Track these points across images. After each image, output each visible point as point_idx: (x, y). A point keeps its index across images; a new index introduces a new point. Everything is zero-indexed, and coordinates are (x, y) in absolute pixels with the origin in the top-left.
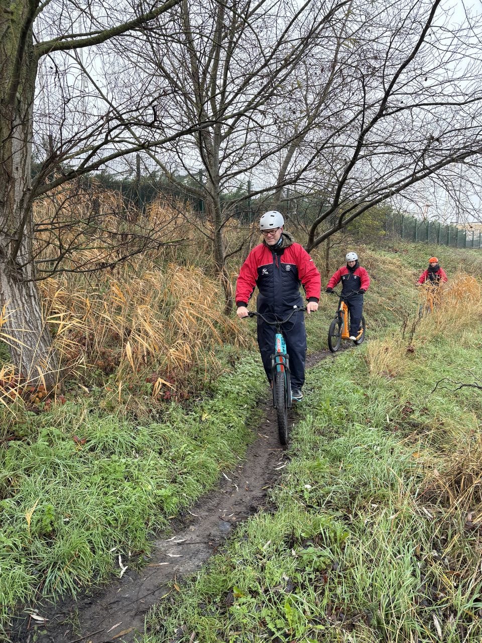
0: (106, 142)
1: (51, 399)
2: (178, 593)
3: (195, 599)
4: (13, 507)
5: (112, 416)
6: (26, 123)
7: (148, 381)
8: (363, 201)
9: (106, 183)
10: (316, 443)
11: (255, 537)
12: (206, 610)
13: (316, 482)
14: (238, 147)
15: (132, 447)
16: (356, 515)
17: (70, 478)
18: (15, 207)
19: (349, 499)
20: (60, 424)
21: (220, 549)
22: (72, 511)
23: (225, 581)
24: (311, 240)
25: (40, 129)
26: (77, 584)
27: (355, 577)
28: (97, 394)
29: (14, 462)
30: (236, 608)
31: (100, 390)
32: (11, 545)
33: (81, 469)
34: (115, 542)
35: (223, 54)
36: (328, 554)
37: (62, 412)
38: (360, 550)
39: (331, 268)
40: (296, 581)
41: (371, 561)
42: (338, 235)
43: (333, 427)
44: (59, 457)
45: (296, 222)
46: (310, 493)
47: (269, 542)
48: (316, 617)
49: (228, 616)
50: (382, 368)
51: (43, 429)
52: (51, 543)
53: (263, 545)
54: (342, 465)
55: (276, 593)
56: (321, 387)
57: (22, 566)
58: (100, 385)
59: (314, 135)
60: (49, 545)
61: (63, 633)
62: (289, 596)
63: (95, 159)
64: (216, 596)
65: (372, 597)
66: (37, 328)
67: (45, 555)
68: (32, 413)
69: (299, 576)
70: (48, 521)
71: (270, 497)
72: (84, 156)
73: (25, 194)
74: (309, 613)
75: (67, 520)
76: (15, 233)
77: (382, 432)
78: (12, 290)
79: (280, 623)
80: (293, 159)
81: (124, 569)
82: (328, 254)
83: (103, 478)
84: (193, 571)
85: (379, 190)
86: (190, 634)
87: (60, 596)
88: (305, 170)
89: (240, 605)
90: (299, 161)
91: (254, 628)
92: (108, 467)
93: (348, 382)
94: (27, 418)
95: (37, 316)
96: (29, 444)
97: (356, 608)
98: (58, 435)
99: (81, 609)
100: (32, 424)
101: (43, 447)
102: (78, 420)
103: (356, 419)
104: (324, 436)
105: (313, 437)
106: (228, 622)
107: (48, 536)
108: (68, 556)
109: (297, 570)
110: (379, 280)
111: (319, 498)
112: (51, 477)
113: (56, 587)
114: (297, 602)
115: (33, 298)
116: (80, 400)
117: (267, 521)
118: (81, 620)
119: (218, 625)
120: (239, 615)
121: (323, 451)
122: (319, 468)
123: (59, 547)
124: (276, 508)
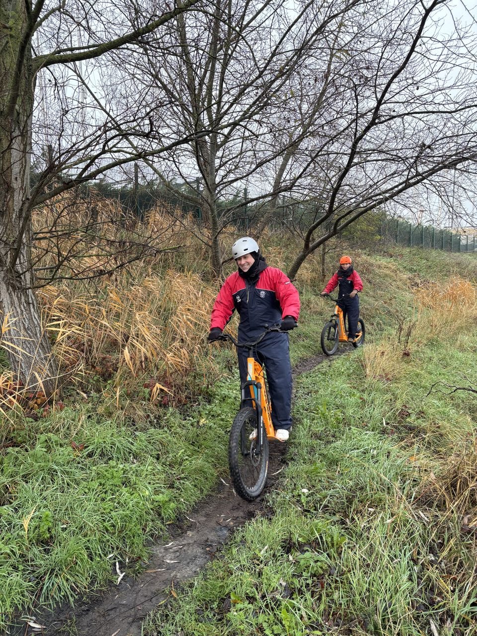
0: (104, 152)
1: (50, 405)
2: (175, 599)
3: (192, 605)
4: (11, 514)
5: (110, 422)
6: (25, 134)
7: (146, 386)
8: (358, 206)
9: (104, 191)
10: (313, 447)
11: (252, 542)
12: (203, 617)
13: (314, 486)
14: (234, 156)
15: (130, 453)
16: (353, 519)
17: (68, 484)
18: (14, 216)
19: (346, 503)
20: (58, 430)
21: (217, 554)
22: (69, 518)
23: (222, 587)
24: (307, 246)
25: (39, 141)
26: (75, 591)
27: (352, 582)
28: (95, 400)
29: (12, 469)
30: (233, 614)
31: (98, 395)
32: (9, 551)
33: (79, 475)
34: (113, 548)
35: (218, 67)
36: (325, 559)
37: (60, 418)
38: (357, 555)
39: (327, 273)
40: (293, 586)
41: (368, 565)
42: (333, 240)
43: (330, 431)
44: (57, 464)
45: (292, 228)
46: (307, 497)
47: (266, 547)
48: (313, 622)
49: (225, 622)
50: (379, 372)
51: (42, 436)
52: (49, 550)
53: (260, 551)
54: (339, 469)
55: (273, 599)
56: (318, 391)
57: (20, 573)
58: (99, 391)
59: (308, 144)
60: (47, 551)
62: (285, 602)
63: (93, 169)
64: (213, 602)
65: (369, 602)
66: (36, 335)
67: (42, 562)
68: (31, 420)
69: (296, 581)
70: (46, 527)
71: (268, 502)
72: (82, 165)
73: (24, 203)
74: (306, 619)
75: (65, 526)
76: (14, 241)
77: (379, 435)
78: (11, 298)
79: (277, 629)
80: (288, 167)
81: (122, 576)
82: (324, 259)
83: (101, 484)
84: (190, 577)
85: (373, 196)
87: (57, 603)
88: (300, 177)
89: (237, 611)
90: (295, 168)
91: (252, 634)
92: (105, 473)
93: (345, 385)
94: (25, 424)
95: (36, 323)
96: (27, 450)
97: (353, 613)
98: (56, 441)
99: (79, 616)
100: (30, 430)
101: (41, 453)
102: (76, 426)
103: (352, 423)
104: (321, 440)
105: (310, 441)
106: (225, 628)
107: (46, 542)
108: (65, 562)
109: (294, 575)
110: (374, 285)
111: (316, 502)
112: (49, 484)
113: (53, 594)
114: (294, 607)
115: (31, 306)
116: (78, 407)
117: (265, 526)
118: (78, 627)
119: (215, 631)
120: (237, 621)
121: (320, 455)
122: (316, 472)
123: (57, 554)
124: (273, 513)
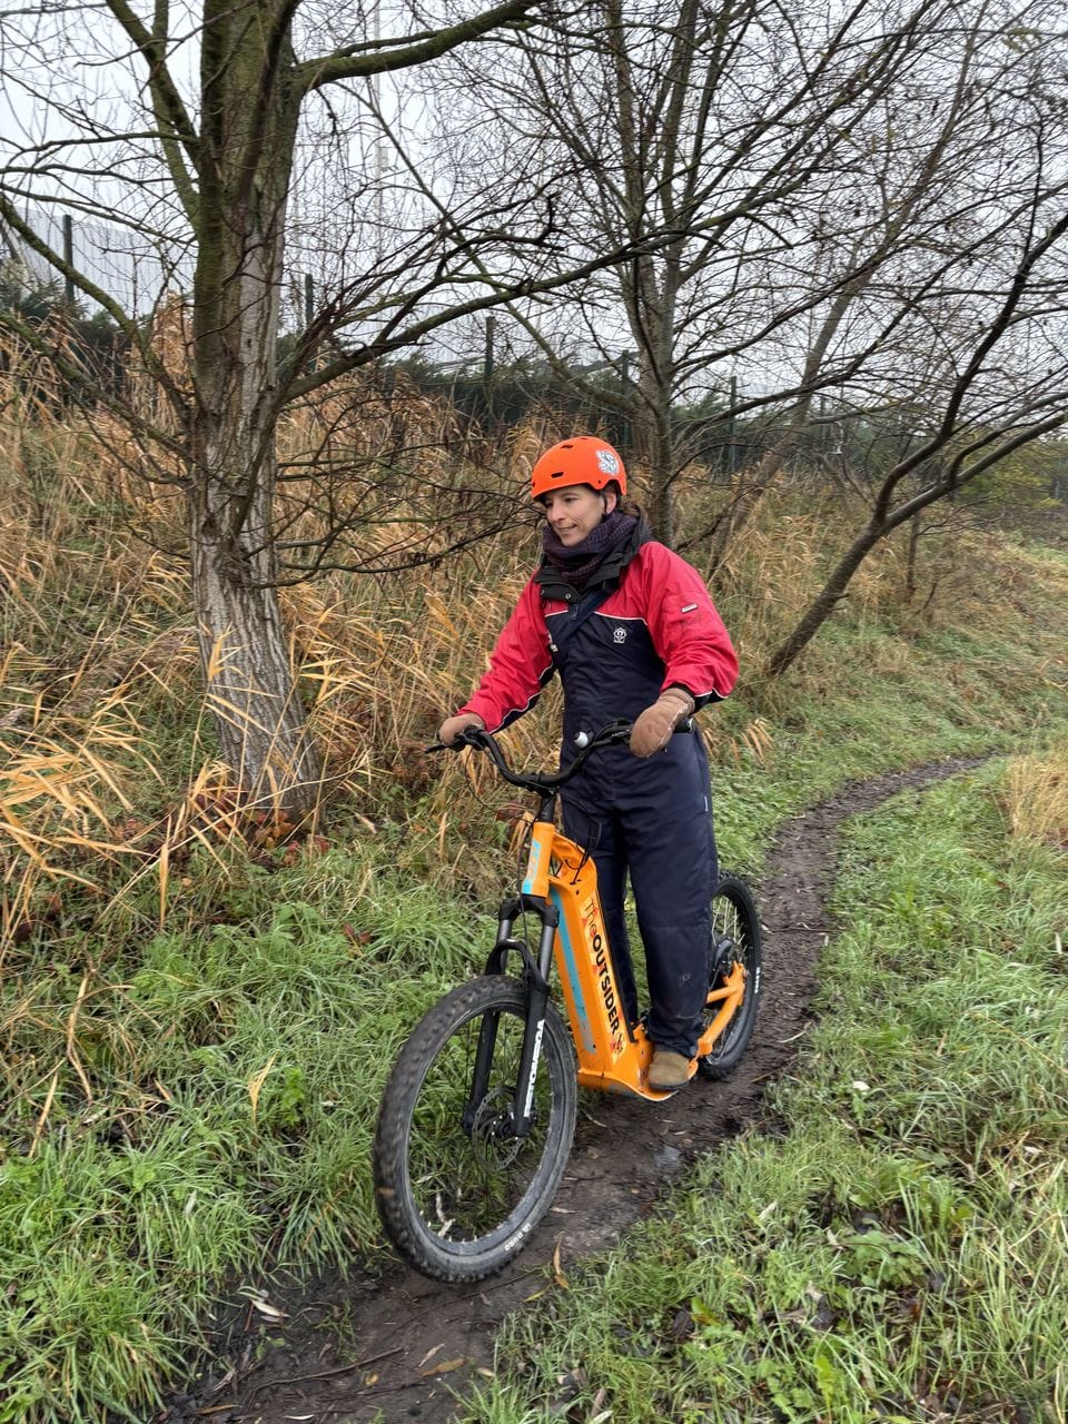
0: (438, 280)
1: (300, 842)
2: (564, 1293)
3: (604, 1314)
4: (222, 1063)
5: (423, 887)
6: (271, 242)
7: (502, 816)
9: (422, 379)
10: (880, 986)
11: (739, 1189)
12: (629, 1342)
13: (881, 1078)
14: (713, 300)
15: (465, 959)
16: (984, 1168)
17: (336, 1015)
18: (241, 425)
19: (966, 1128)
20: (316, 897)
21: (657, 1206)
22: (340, 1087)
23: (671, 1281)
24: (880, 514)
25: (302, 259)
26: (349, 1245)
27: (987, 1315)
28: (392, 837)
29: (223, 970)
30: (695, 1347)
31: (398, 828)
32: (218, 1144)
33: (360, 998)
34: (429, 1163)
36: (917, 1252)
37: (322, 871)
38: (1002, 1252)
39: (919, 582)
40: (838, 1305)
41: (1027, 1281)
42: (938, 506)
43: (920, 952)
44: (317, 970)
46: (866, 1101)
47: (772, 1206)
48: (889, 1394)
49: (680, 1363)
50: (1044, 822)
51: (283, 906)
52: (297, 1149)
53: (759, 1211)
54: (943, 1045)
55: (792, 1326)
56: (891, 859)
57: (239, 1194)
58: (400, 818)
60: (295, 1153)
61: (318, 1349)
62: (820, 1339)
63: (410, 321)
64: (651, 1312)
65: (1030, 1368)
66: (277, 688)
67: (284, 1175)
68: (261, 869)
69: (848, 1295)
70: (293, 1101)
71: (772, 1101)
73: (262, 398)
74: (871, 1384)
75: (330, 1103)
76: (240, 481)
77: (1044, 975)
78: (229, 605)
79: (802, 1396)
81: (448, 1224)
82: (913, 550)
83: (404, 1023)
84: (598, 1249)
85: (1055, 399)
86: (594, 1391)
87: (313, 1266)
88: (870, 352)
89: (708, 1343)
91: (742, 1400)
92: (415, 999)
93: (957, 850)
94: (251, 879)
95: (277, 662)
96: (252, 933)
97: (988, 1387)
98: (314, 921)
99: (357, 1301)
100: (259, 892)
101: (283, 943)
102: (354, 891)
103: (976, 938)
104: (899, 972)
105: (871, 972)
106: (682, 1377)
107: (292, 1133)
108: (331, 1181)
109: (839, 1279)
110: (1032, 616)
111: (888, 1116)
112: (298, 1010)
113: (306, 1246)
114: (843, 1353)
115: (269, 624)
116: (359, 848)
117: (769, 1156)
118: (355, 1325)
119: (657, 1380)
120: (708, 1365)
121: (898, 1006)
122: (887, 1045)
123: (314, 1160)
124: (786, 1128)
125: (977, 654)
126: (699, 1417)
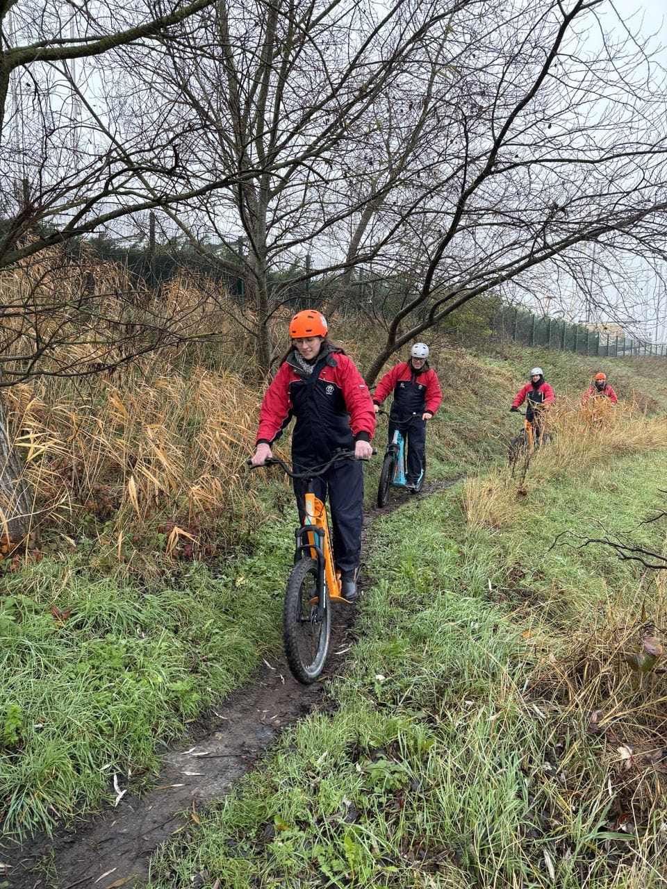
0: (106, 193)
1: (20, 555)
2: (197, 826)
3: (221, 834)
5: (108, 580)
7: (161, 531)
8: (463, 287)
9: (104, 250)
10: (393, 617)
11: (306, 747)
12: (235, 849)
13: (392, 671)
14: (293, 208)
15: (136, 623)
16: (444, 716)
17: (46, 667)
19: (436, 694)
20: (32, 590)
21: (257, 764)
22: (47, 714)
23: (263, 808)
24: (391, 340)
25: (10, 171)
26: (54, 815)
27: (440, 800)
28: (87, 548)
30: (277, 845)
31: (91, 542)
33: (62, 654)
34: (109, 756)
35: (274, 79)
36: (405, 769)
37: (36, 573)
38: (448, 763)
40: (360, 807)
41: (463, 777)
42: (428, 333)
43: (416, 595)
44: (30, 638)
45: (371, 315)
46: (383, 686)
47: (325, 754)
48: (387, 855)
49: (266, 856)
50: (484, 516)
51: (8, 598)
52: (17, 758)
53: (317, 758)
54: (427, 648)
55: (334, 823)
56: (401, 541)
58: (92, 536)
59: (398, 196)
60: (14, 761)
61: (32, 885)
62: (349, 828)
63: (90, 217)
64: (250, 829)
65: (463, 827)
66: (2, 453)
67: (7, 776)
69: (365, 799)
70: (13, 727)
71: (328, 692)
72: (74, 211)
74: (377, 850)
75: (40, 725)
77: (482, 603)
79: (338, 864)
80: (368, 228)
81: (121, 794)
83: (93, 667)
84: (219, 795)
85: (485, 274)
86: (212, 882)
87: (28, 833)
88: (385, 242)
89: (283, 841)
90: (377, 230)
91: (302, 872)
92: (101, 651)
93: (438, 534)
95: (2, 436)
97: (441, 842)
98: (29, 606)
99: (59, 850)
101: (7, 623)
102: (59, 585)
103: (447, 585)
104: (403, 608)
105: (388, 609)
106: (266, 864)
107: (12, 748)
108: (40, 776)
109: (362, 791)
110: (482, 397)
111: (395, 693)
112: (18, 666)
113: (23, 819)
114: (361, 835)
116: (62, 557)
117: (324, 725)
118: (58, 865)
119: (252, 869)
120: (282, 854)
121: (402, 628)
122: (395, 651)
123: (29, 764)
124: (336, 707)
125: (451, 419)
126: (277, 887)
